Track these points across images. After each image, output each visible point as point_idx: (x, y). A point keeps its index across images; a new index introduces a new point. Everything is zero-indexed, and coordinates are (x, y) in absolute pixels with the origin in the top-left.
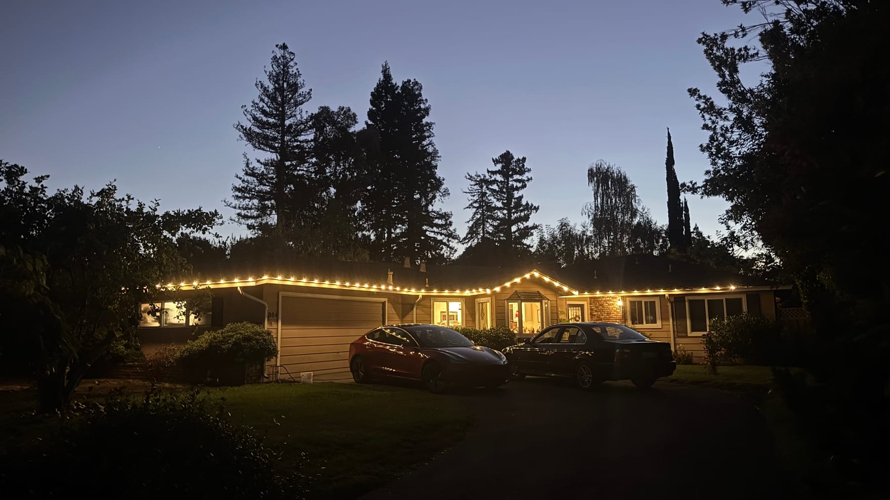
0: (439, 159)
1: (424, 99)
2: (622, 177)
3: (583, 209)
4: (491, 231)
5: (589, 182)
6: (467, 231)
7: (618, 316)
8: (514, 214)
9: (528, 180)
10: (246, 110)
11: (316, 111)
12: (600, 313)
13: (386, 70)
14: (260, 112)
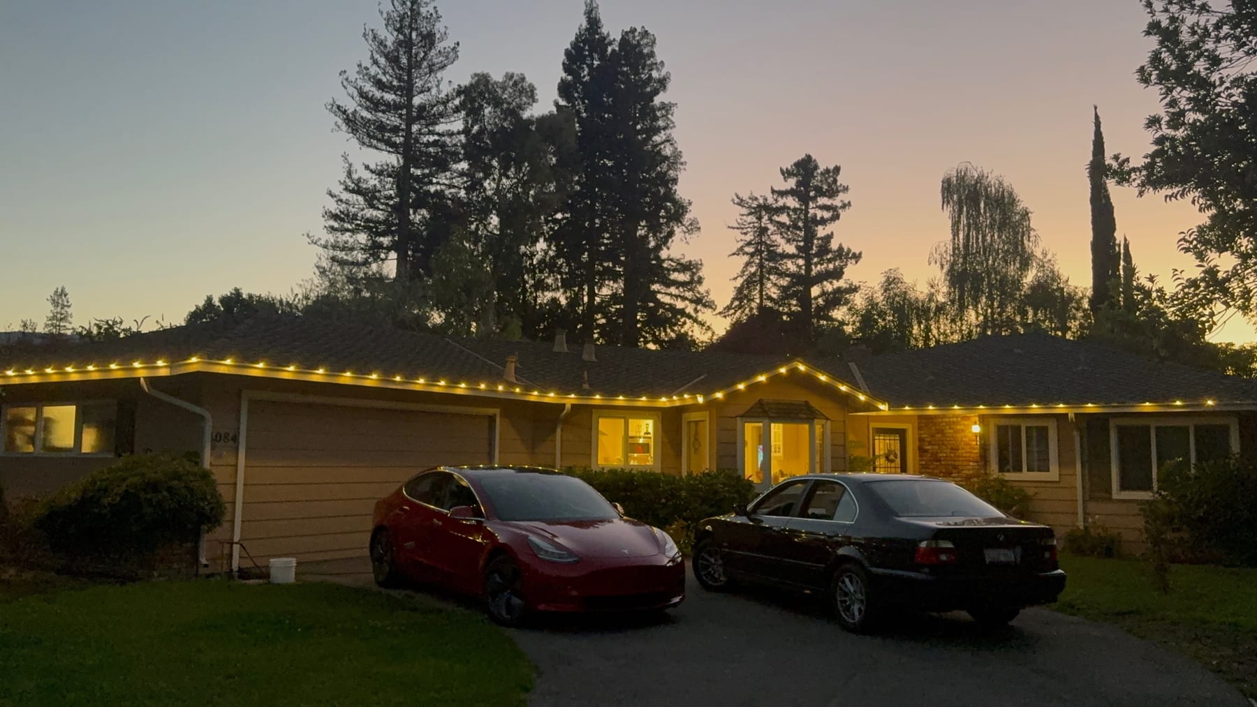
0: (681, 167)
1: (659, 62)
2: (1006, 194)
3: (931, 254)
4: (775, 296)
5: (943, 202)
6: (732, 294)
7: (972, 455)
8: (816, 267)
9: (844, 206)
10: (347, 79)
11: (466, 81)
12: (937, 447)
13: (592, 10)
14: (371, 84)
